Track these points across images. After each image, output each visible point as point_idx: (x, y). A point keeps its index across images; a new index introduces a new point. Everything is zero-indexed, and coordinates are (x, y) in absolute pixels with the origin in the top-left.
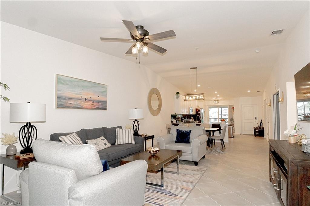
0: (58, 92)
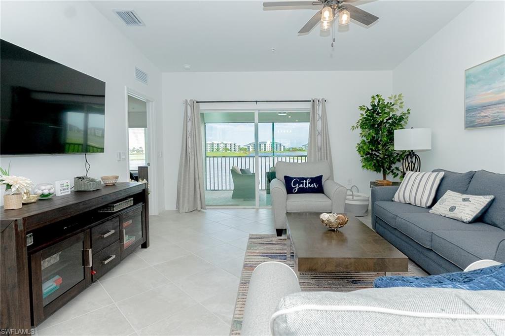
0: (467, 101)
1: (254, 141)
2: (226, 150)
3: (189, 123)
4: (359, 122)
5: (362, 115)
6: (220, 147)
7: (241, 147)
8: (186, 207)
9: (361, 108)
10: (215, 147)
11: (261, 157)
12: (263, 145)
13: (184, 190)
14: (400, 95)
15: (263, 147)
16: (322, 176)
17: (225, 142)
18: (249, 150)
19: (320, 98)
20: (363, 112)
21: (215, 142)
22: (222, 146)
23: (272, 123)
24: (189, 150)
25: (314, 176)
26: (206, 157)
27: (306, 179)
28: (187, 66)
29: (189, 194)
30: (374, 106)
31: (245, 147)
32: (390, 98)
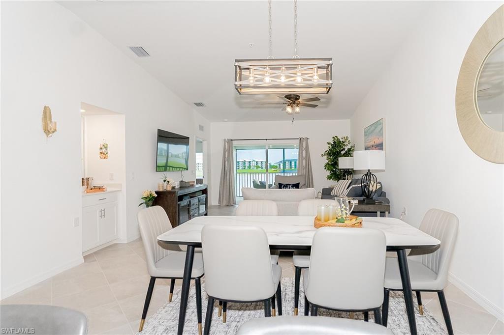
1: (283, 160)
2: (258, 167)
3: (227, 153)
4: (326, 152)
5: (329, 147)
6: (252, 165)
7: (272, 164)
8: (225, 203)
9: (328, 144)
10: (247, 164)
11: (270, 173)
12: (294, 163)
13: (223, 192)
14: (347, 137)
15: (294, 165)
16: (299, 183)
17: (257, 160)
18: (280, 168)
19: (305, 137)
20: (330, 146)
21: (247, 160)
22: (254, 164)
23: (283, 150)
24: (226, 169)
25: (295, 183)
26: (237, 173)
27: (290, 185)
28: (226, 120)
29: (226, 195)
30: (334, 142)
31: (276, 165)
32: (342, 139)
